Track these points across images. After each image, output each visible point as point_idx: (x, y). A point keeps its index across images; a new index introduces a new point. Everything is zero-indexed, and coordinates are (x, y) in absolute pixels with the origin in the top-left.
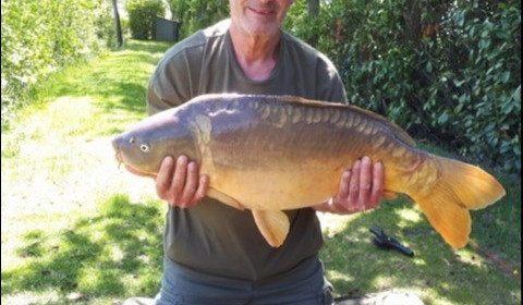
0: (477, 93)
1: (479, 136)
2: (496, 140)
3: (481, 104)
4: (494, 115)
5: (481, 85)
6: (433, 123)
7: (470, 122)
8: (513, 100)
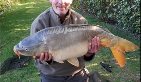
0: (119, 8)
1: (120, 20)
2: (124, 22)
3: (120, 11)
4: (123, 14)
5: (120, 6)
6: (108, 17)
7: (117, 17)
8: (128, 10)
